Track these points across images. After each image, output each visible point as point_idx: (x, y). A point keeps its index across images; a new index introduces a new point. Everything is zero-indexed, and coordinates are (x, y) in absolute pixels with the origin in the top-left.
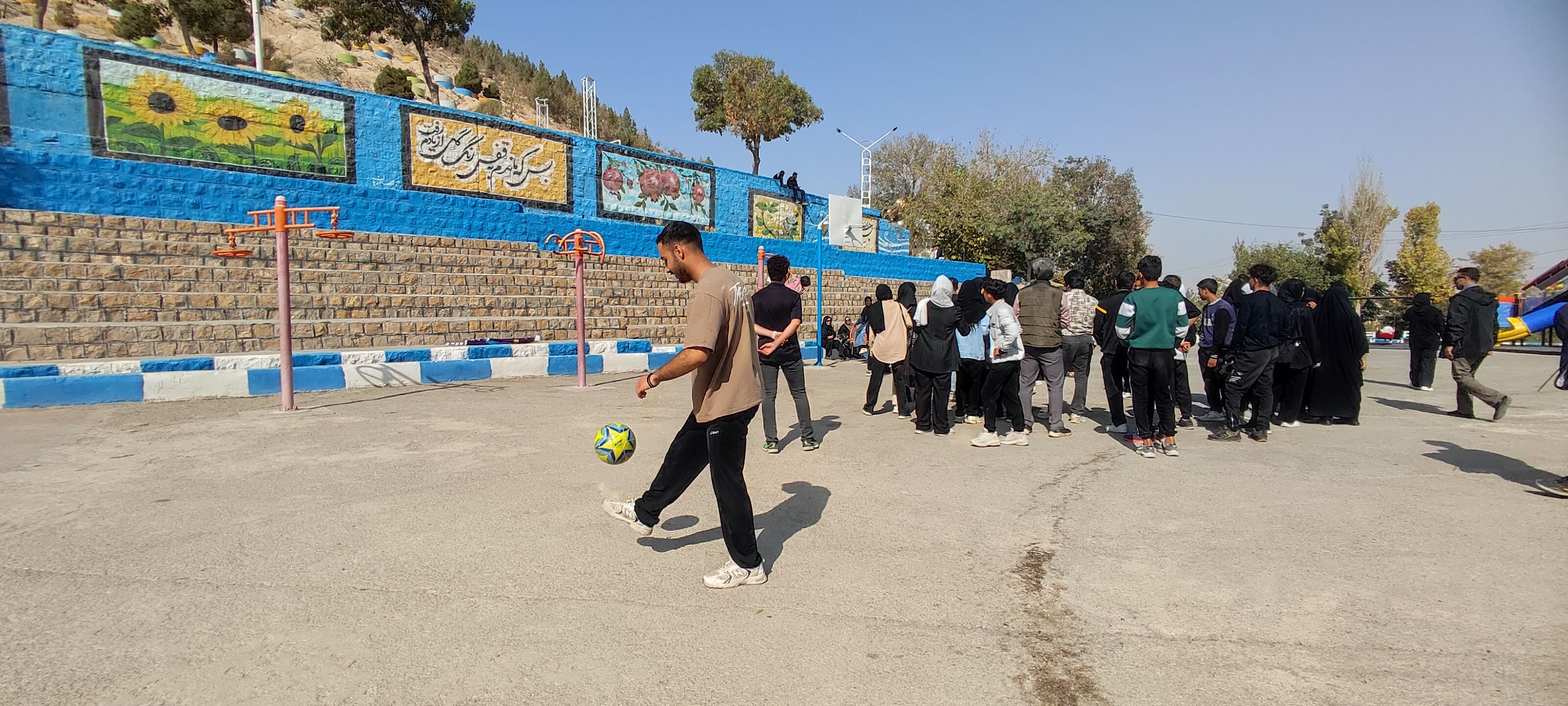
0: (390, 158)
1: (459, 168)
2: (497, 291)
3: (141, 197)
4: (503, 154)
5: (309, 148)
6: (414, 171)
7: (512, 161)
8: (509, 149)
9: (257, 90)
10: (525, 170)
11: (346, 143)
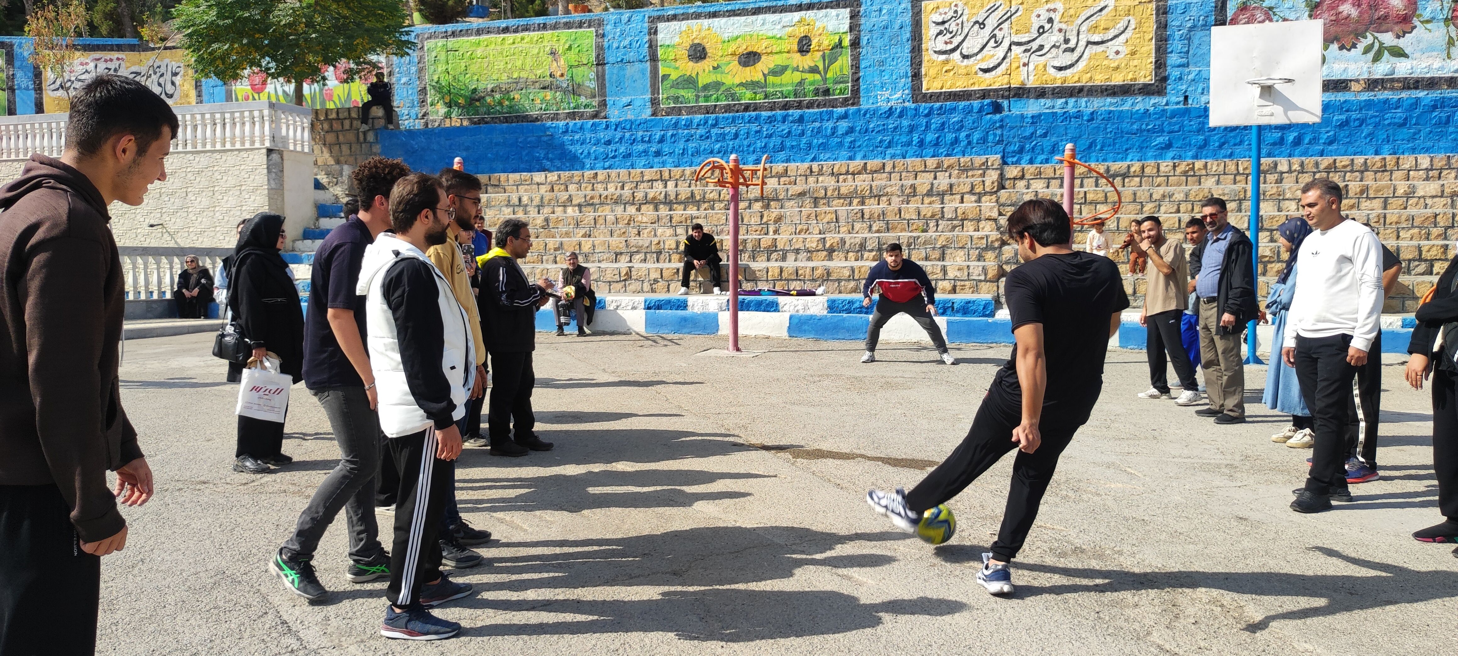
0: (897, 64)
1: (983, 60)
2: (874, 228)
3: (621, 151)
4: (1047, 26)
5: (814, 70)
6: (926, 75)
7: (1062, 34)
8: (1056, 17)
9: (770, 17)
10: (1082, 43)
11: (851, 55)
